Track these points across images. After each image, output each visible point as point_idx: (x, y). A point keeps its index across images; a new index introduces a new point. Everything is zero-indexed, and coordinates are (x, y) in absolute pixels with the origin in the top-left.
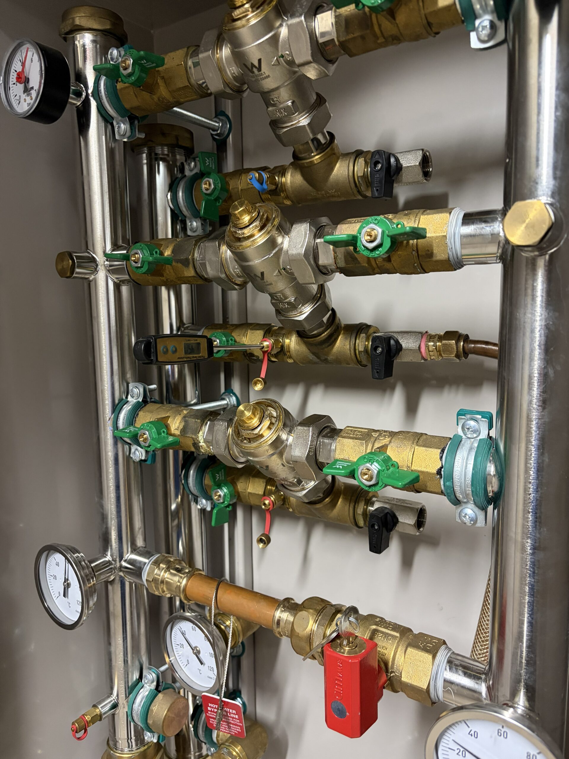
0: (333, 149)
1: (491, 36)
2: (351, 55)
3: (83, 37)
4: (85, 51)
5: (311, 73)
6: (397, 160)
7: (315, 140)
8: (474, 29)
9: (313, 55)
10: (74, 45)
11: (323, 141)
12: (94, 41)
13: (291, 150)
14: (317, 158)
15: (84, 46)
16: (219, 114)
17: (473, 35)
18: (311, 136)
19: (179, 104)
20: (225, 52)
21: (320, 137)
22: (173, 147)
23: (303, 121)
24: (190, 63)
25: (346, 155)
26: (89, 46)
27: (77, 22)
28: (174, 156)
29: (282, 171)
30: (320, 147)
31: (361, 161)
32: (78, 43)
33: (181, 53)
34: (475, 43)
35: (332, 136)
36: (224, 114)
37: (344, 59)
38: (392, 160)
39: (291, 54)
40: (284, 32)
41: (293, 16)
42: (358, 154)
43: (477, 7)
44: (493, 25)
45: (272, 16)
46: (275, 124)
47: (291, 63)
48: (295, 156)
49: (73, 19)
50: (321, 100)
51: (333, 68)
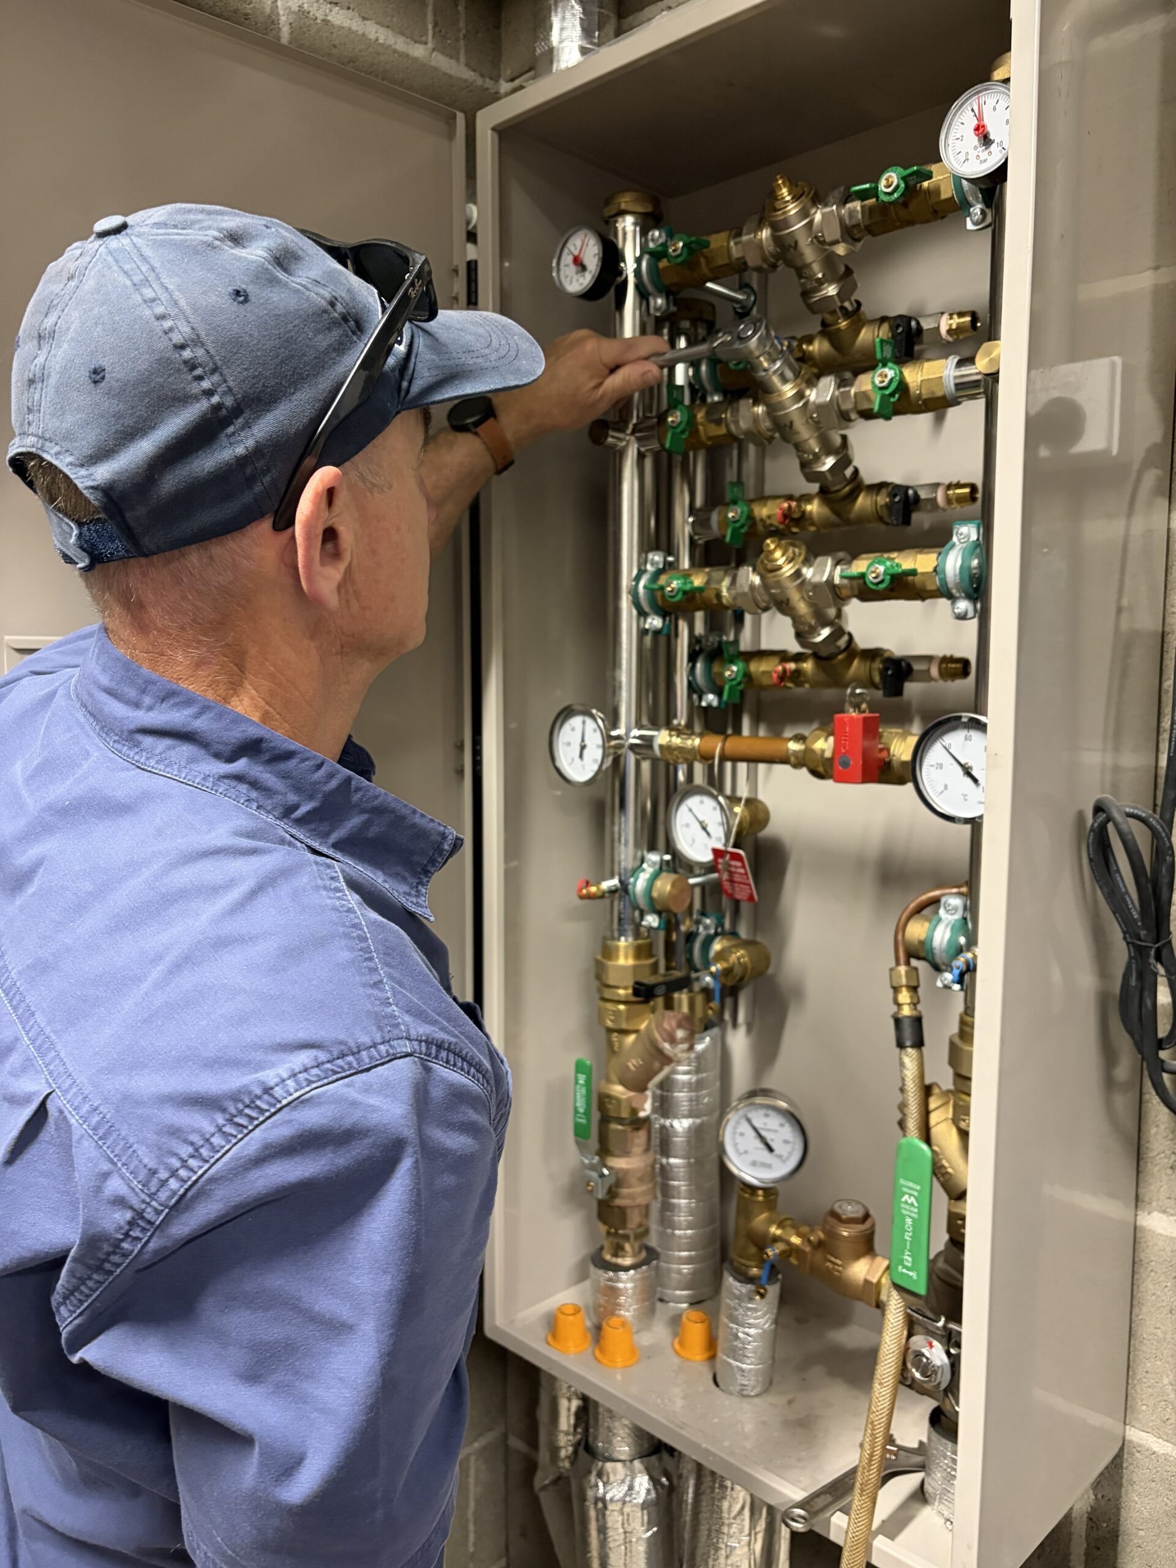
0: (859, 316)
1: (983, 219)
2: (874, 235)
3: (624, 221)
4: (625, 234)
5: (841, 250)
6: (918, 323)
7: (843, 308)
8: (969, 215)
9: (842, 237)
10: (616, 229)
11: (850, 308)
12: (635, 224)
13: (818, 318)
14: (843, 324)
15: (624, 229)
16: (743, 286)
17: (968, 219)
18: (839, 304)
19: (712, 280)
20: (765, 234)
21: (847, 304)
22: (694, 321)
23: (832, 290)
24: (732, 244)
25: (872, 321)
26: (630, 228)
27: (623, 206)
28: (696, 330)
29: (810, 340)
30: (847, 314)
31: (885, 327)
32: (620, 226)
33: (724, 235)
34: (970, 226)
35: (859, 304)
36: (748, 286)
37: (868, 238)
38: (913, 323)
39: (823, 236)
40: (818, 217)
41: (826, 205)
42: (883, 319)
43: (970, 199)
44: (983, 212)
45: (809, 204)
46: (806, 294)
47: (823, 243)
48: (824, 324)
49: (619, 204)
50: (849, 271)
51: (859, 245)
